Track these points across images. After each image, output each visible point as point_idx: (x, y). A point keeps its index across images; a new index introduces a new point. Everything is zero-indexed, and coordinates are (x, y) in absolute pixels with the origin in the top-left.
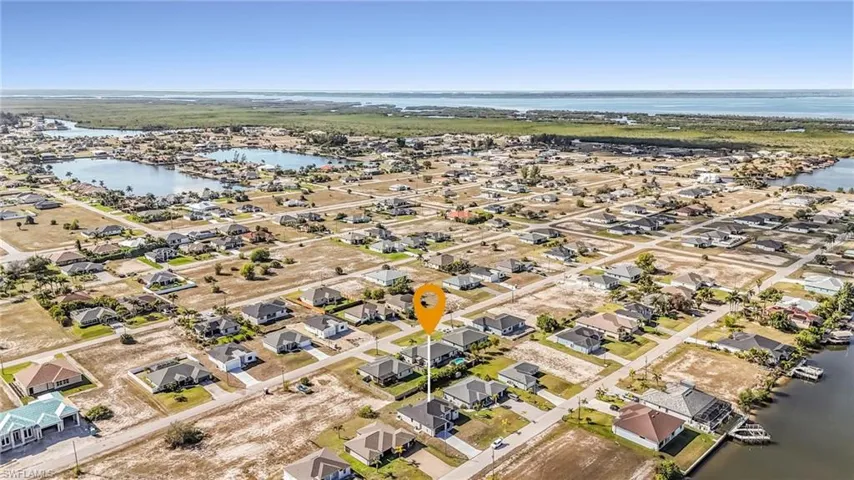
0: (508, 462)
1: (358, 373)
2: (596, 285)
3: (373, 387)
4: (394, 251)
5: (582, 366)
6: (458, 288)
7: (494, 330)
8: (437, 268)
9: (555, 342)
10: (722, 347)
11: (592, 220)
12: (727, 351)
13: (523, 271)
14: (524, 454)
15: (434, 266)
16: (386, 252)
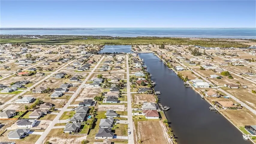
0: (136, 136)
1: (64, 133)
2: (95, 85)
3: (75, 135)
4: (13, 91)
5: (120, 107)
6: (58, 97)
7: (87, 105)
8: (40, 92)
9: (106, 103)
10: (140, 92)
11: (69, 68)
12: (141, 93)
13: (70, 87)
14: (137, 132)
15: (39, 92)
16: (10, 92)
